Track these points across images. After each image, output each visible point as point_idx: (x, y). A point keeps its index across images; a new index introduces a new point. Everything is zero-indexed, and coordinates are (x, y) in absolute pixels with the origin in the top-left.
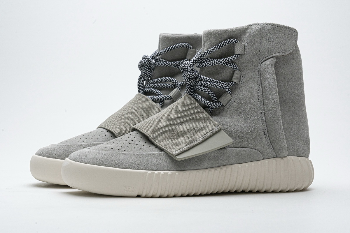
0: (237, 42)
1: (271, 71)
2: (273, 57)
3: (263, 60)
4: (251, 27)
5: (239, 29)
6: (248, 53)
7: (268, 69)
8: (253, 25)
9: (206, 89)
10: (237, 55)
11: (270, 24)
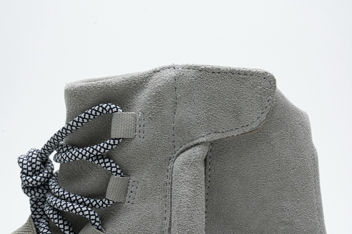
0: (115, 112)
1: (187, 177)
2: (198, 144)
3: (180, 150)
4: (158, 73)
5: (127, 80)
6: (142, 135)
7: (182, 174)
8: (163, 69)
9: (85, 211)
10: (112, 139)
11: (195, 68)
